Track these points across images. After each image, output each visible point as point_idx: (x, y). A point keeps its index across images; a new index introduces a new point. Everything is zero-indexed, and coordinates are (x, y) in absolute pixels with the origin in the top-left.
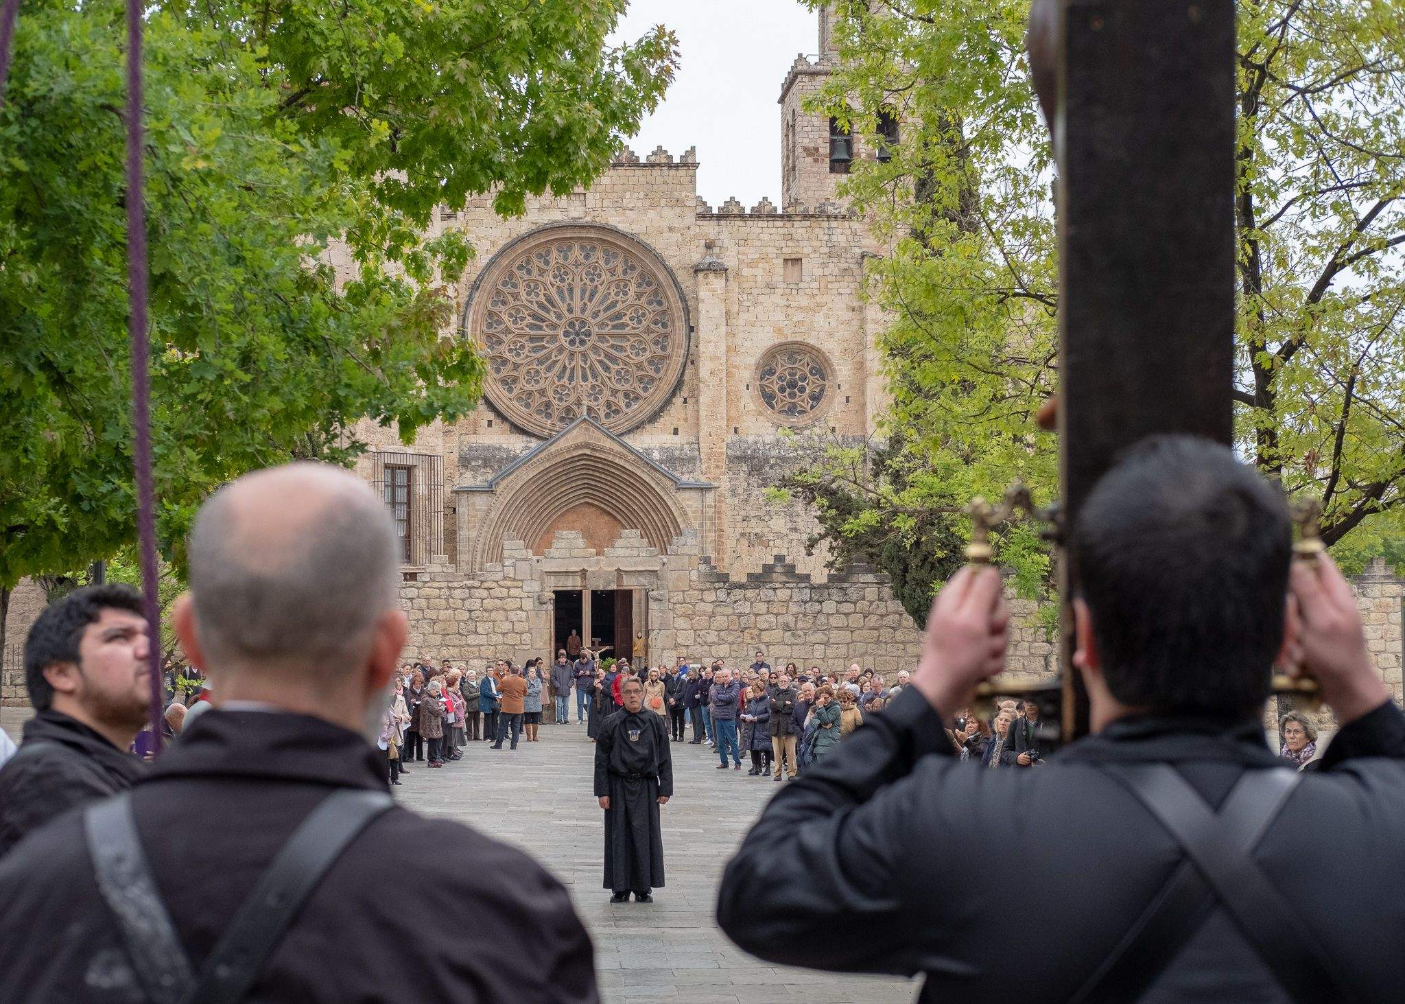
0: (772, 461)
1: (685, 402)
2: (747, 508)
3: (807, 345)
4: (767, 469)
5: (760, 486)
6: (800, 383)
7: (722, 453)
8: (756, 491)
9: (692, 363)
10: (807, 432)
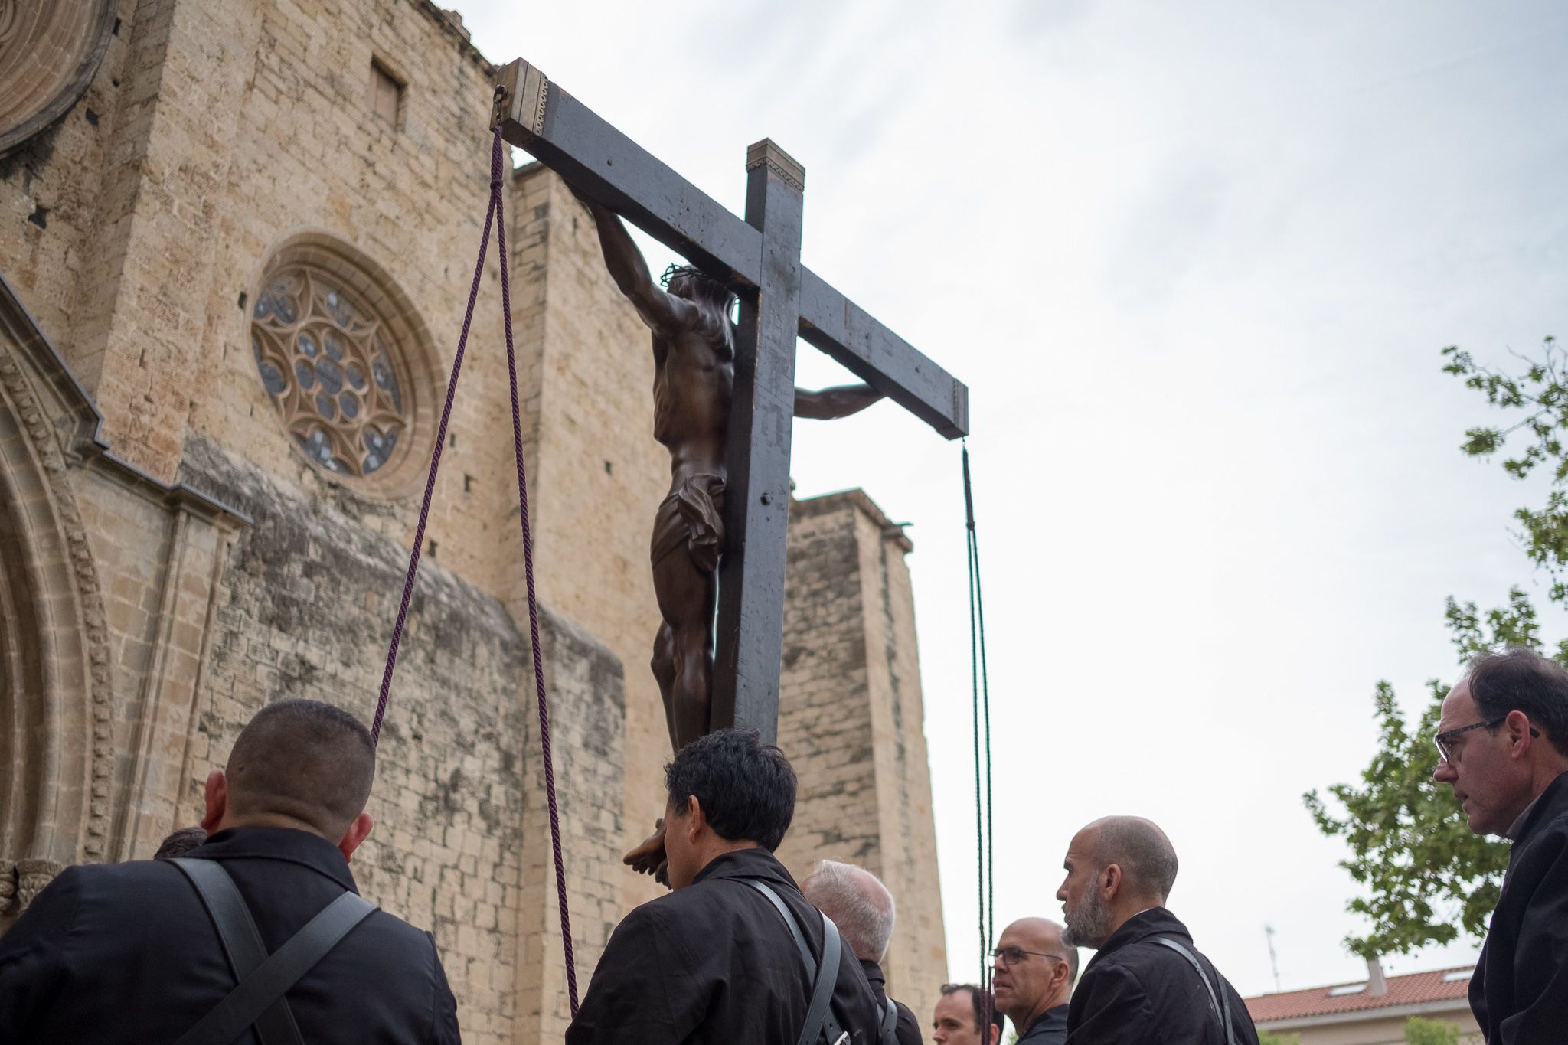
0: (313, 553)
1: (39, 216)
2: (219, 683)
3: (392, 293)
4: (297, 569)
5: (269, 620)
6: (348, 386)
7: (170, 446)
8: (253, 635)
9: (93, 118)
10: (372, 522)
